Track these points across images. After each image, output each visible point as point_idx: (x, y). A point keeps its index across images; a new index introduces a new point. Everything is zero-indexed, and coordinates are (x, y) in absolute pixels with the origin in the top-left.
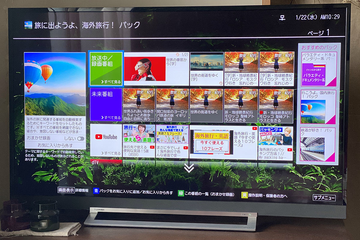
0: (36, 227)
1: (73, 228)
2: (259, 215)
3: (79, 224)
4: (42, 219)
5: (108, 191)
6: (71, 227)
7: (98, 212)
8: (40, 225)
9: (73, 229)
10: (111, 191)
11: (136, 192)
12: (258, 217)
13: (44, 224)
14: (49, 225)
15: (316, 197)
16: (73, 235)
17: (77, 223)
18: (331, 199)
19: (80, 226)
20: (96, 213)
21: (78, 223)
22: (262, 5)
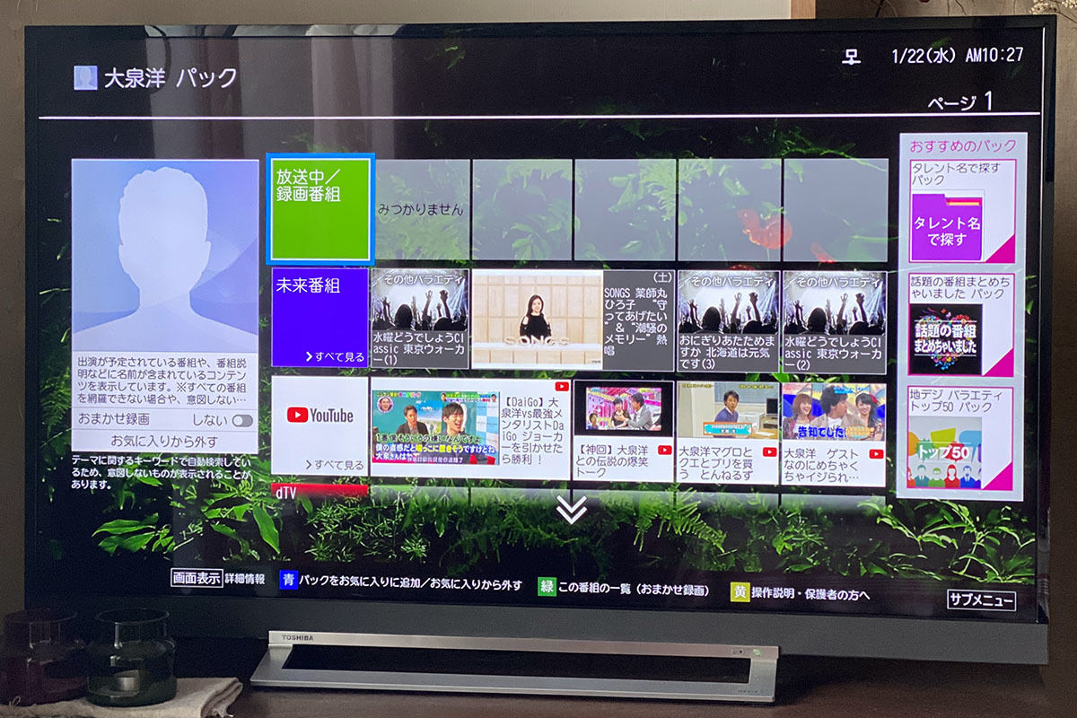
0: (105, 691)
1: (218, 694)
2: (785, 652)
3: (235, 682)
4: (123, 667)
5: (325, 579)
6: (212, 692)
7: (294, 645)
8: (116, 687)
9: (218, 699)
10: (335, 581)
11: (410, 582)
12: (783, 661)
13: (127, 683)
14: (143, 684)
15: (956, 599)
16: (218, 715)
17: (230, 680)
18: (1001, 605)
19: (238, 688)
20: (288, 648)
21: (235, 679)
22: (790, 18)
